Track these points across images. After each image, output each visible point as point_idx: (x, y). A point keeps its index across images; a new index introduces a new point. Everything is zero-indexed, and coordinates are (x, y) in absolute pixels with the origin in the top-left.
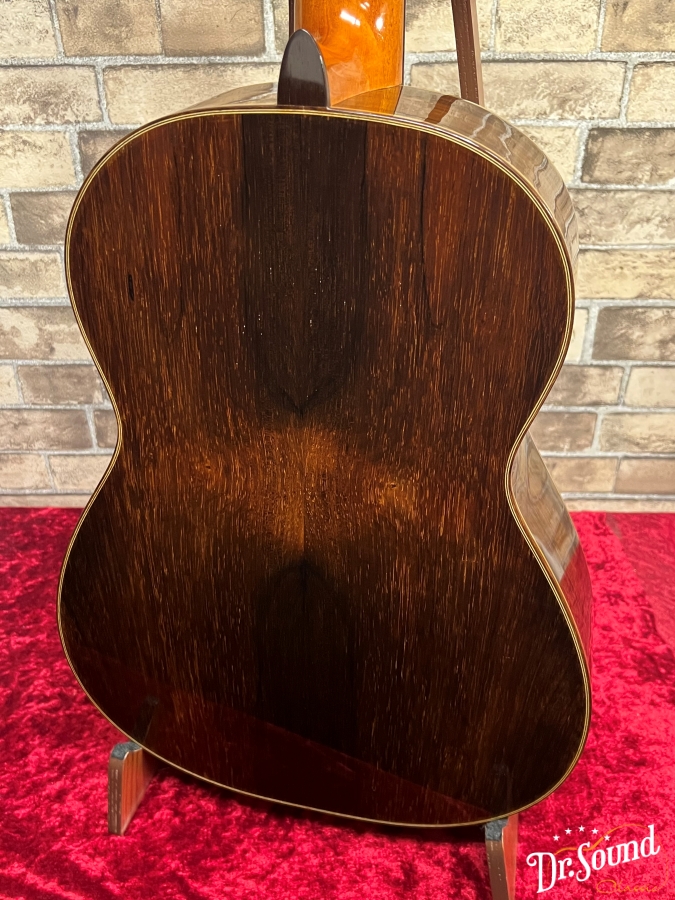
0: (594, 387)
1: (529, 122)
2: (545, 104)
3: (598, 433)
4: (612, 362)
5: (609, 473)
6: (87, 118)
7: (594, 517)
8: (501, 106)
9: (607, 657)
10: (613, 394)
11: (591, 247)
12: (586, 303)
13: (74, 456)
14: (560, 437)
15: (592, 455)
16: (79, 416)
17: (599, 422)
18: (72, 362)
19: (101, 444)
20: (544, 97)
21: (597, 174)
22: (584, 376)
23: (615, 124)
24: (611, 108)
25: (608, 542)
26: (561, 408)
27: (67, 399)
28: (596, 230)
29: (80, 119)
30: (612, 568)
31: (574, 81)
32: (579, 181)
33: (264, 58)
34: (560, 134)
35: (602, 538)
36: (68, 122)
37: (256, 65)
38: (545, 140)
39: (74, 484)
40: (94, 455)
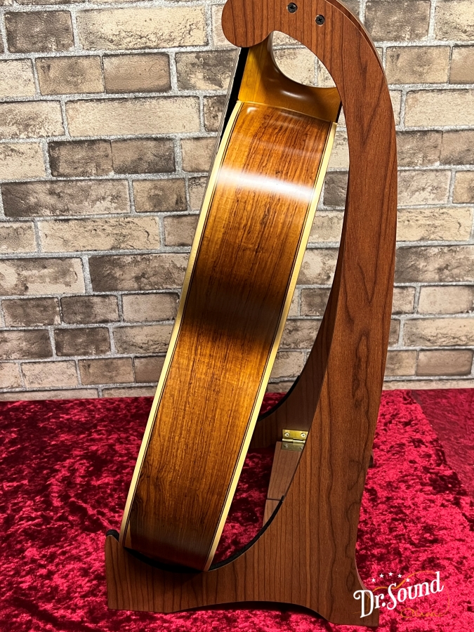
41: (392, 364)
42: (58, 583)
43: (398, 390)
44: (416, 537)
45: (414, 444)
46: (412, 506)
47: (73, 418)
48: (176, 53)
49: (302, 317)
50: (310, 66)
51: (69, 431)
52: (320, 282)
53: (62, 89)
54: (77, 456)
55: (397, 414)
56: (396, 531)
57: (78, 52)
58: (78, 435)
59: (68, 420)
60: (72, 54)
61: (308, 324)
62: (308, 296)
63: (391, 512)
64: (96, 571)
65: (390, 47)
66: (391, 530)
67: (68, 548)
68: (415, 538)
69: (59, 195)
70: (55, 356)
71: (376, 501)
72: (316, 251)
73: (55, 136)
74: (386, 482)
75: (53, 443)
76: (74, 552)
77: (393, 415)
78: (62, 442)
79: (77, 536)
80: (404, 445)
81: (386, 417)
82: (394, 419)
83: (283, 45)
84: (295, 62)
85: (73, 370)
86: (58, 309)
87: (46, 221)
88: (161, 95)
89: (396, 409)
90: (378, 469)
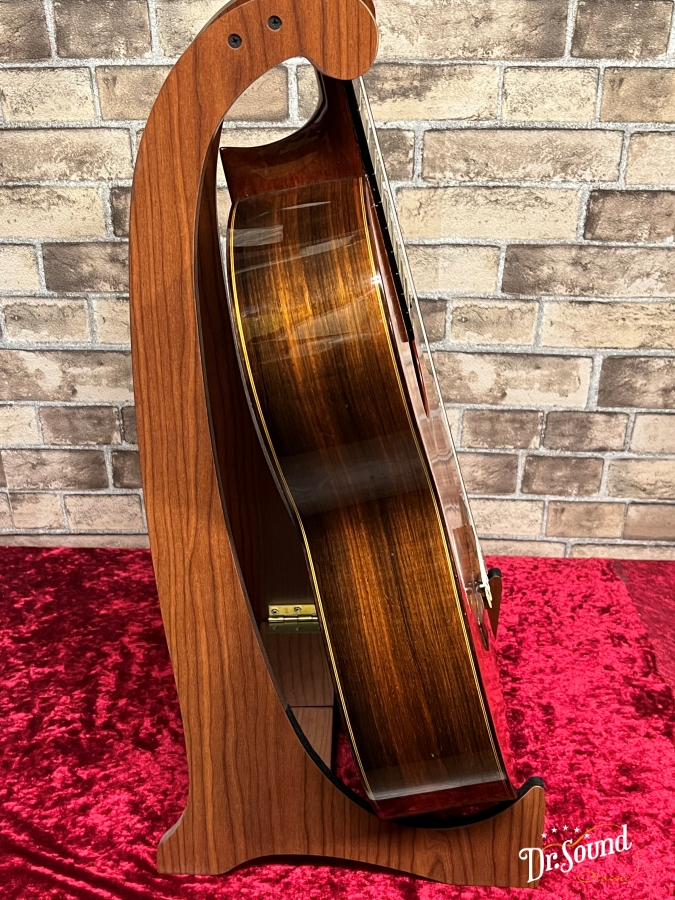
0: (600, 433)
1: (534, 184)
2: (548, 168)
3: (605, 478)
4: (617, 409)
5: (617, 519)
6: (120, 176)
7: (602, 564)
8: (508, 169)
9: (608, 694)
10: (619, 439)
11: (594, 299)
12: (591, 352)
13: (90, 495)
14: (568, 482)
15: (599, 500)
16: (97, 458)
17: (606, 468)
18: (93, 404)
19: (117, 485)
20: (548, 161)
21: (598, 232)
22: (591, 423)
23: (614, 186)
24: (611, 172)
25: (615, 588)
26: (568, 454)
27: (86, 440)
28: (598, 284)
29: (113, 176)
30: (617, 612)
31: (575, 147)
32: (582, 238)
33: (287, 123)
34: (563, 195)
35: (608, 583)
36: (101, 179)
37: (280, 129)
38: (549, 200)
39: (89, 525)
40: (110, 495)
41: (588, 520)
42: (95, 821)
43: (594, 559)
44: (607, 780)
45: (613, 641)
46: (604, 734)
47: (133, 578)
48: (298, 66)
49: (462, 450)
50: (491, 91)
51: (125, 596)
52: (491, 401)
53: (131, 112)
54: (134, 634)
55: (591, 595)
56: (579, 769)
57: (157, 59)
58: (138, 602)
59: (125, 579)
60: (148, 62)
61: (471, 459)
62: (472, 420)
63: (573, 741)
64: (151, 806)
65: (610, 68)
66: (572, 767)
67: (113, 770)
68: (605, 782)
69: (123, 263)
70: (111, 487)
71: (553, 724)
72: (487, 357)
73: (121, 179)
74: (568, 696)
75: (102, 612)
76: (121, 777)
77: (585, 596)
78: (115, 611)
79: (127, 752)
80: (598, 641)
81: (575, 598)
82: (586, 601)
83: (454, 59)
84: (470, 84)
85: (136, 508)
86: (117, 423)
87: (105, 298)
88: (275, 125)
89: (590, 588)
90: (559, 676)
